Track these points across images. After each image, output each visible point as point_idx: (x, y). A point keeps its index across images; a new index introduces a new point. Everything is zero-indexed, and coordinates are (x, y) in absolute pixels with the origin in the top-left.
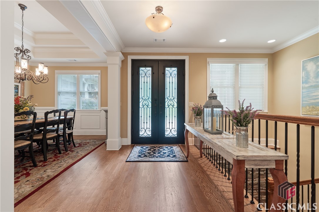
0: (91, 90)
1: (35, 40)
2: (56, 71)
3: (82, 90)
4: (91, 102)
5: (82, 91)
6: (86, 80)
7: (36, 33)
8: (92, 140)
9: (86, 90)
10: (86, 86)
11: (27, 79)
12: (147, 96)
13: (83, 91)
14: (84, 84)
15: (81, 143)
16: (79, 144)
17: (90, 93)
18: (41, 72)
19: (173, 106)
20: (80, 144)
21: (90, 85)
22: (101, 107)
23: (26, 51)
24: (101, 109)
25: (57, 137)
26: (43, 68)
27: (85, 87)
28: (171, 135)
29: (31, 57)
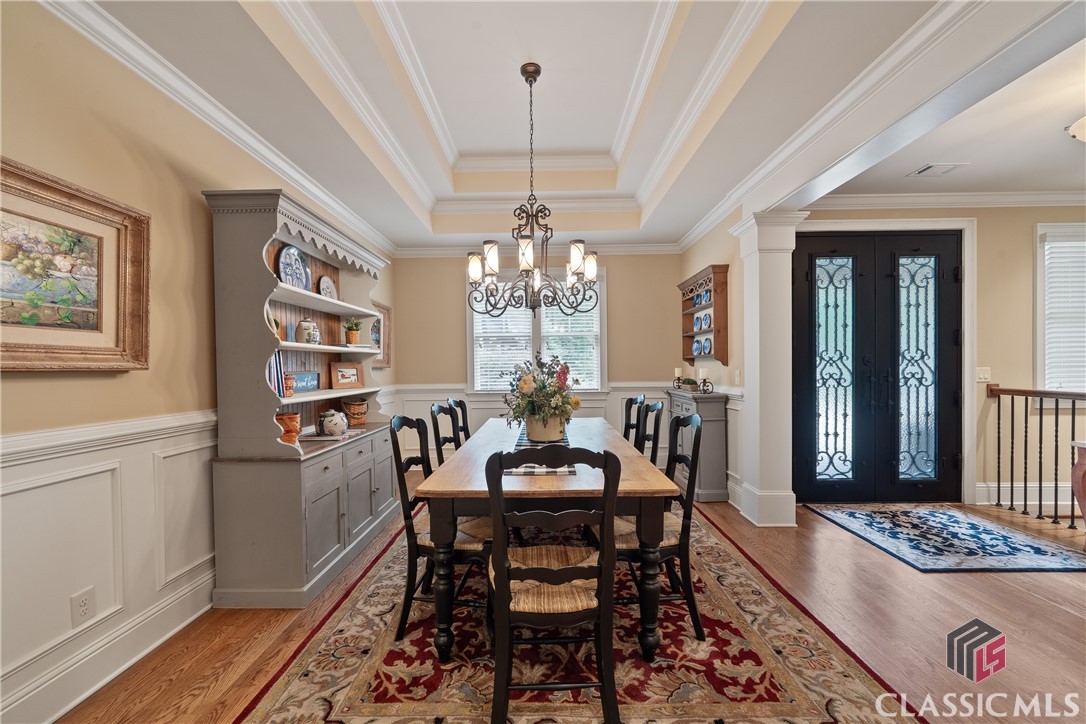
11: (545, 303)
12: (836, 350)
18: (578, 274)
19: (920, 381)
26: (584, 258)
28: (915, 474)
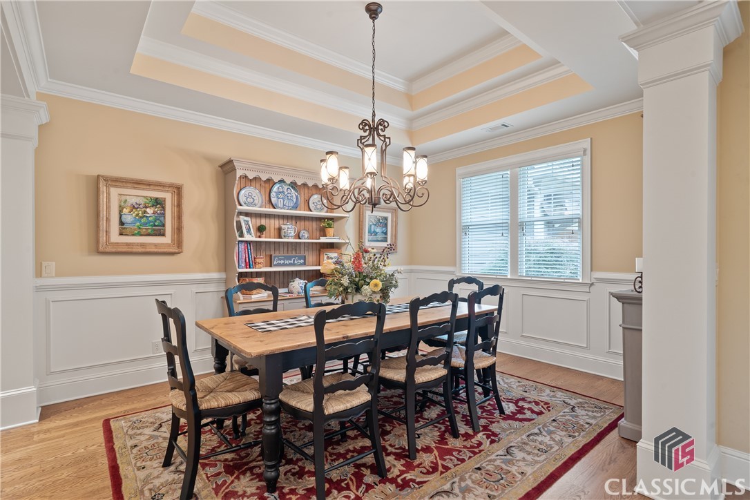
0: (553, 213)
1: (410, 99)
2: (459, 171)
3: (526, 216)
4: (552, 252)
5: (526, 220)
6: (537, 182)
7: (411, 80)
8: (559, 394)
9: (537, 214)
10: (539, 200)
13: (529, 219)
14: (531, 197)
15: (523, 399)
16: (516, 403)
17: (549, 223)
20: (520, 404)
21: (552, 198)
22: (592, 271)
23: (380, 127)
24: (593, 280)
25: (447, 379)
27: (535, 204)
29: (389, 138)
